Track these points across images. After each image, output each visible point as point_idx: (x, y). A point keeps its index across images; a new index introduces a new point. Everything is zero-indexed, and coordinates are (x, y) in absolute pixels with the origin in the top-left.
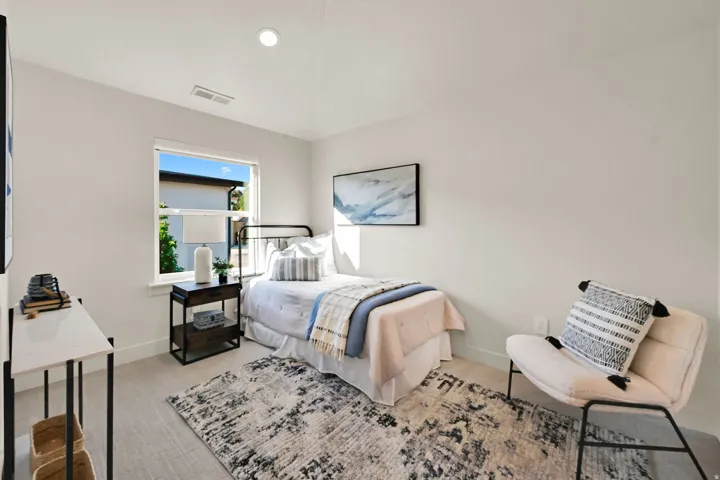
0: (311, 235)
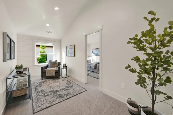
0: (89, 57)
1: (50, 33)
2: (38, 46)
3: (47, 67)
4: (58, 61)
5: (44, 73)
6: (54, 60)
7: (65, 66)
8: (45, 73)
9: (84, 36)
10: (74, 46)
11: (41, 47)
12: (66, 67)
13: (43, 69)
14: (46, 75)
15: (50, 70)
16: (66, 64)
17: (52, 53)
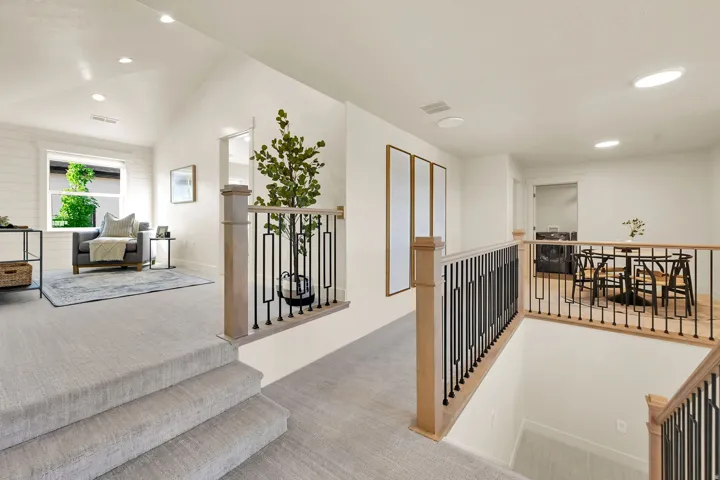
1: (107, 121)
2: (58, 169)
3: (97, 235)
4: (139, 219)
5: (80, 252)
6: (122, 215)
7: (162, 232)
8: (88, 252)
9: (218, 142)
10: (191, 170)
11: (71, 171)
12: (168, 235)
13: (81, 239)
14: (92, 260)
15: (106, 243)
16: (167, 228)
17: (118, 192)
